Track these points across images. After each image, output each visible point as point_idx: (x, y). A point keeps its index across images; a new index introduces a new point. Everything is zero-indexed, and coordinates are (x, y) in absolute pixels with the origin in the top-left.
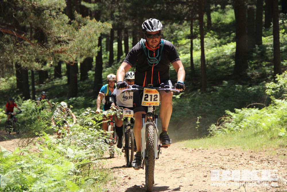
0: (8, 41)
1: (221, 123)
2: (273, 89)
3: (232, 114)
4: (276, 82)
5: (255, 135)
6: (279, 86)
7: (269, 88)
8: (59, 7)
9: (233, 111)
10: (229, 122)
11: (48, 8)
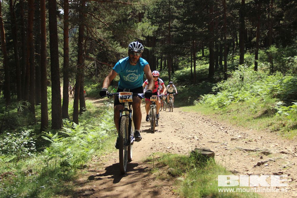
0: (105, 68)
1: (198, 100)
2: (215, 89)
3: (202, 96)
4: (217, 86)
5: (210, 107)
6: (217, 88)
7: (213, 89)
8: (126, 53)
9: (203, 95)
10: (201, 100)
11: (122, 54)
